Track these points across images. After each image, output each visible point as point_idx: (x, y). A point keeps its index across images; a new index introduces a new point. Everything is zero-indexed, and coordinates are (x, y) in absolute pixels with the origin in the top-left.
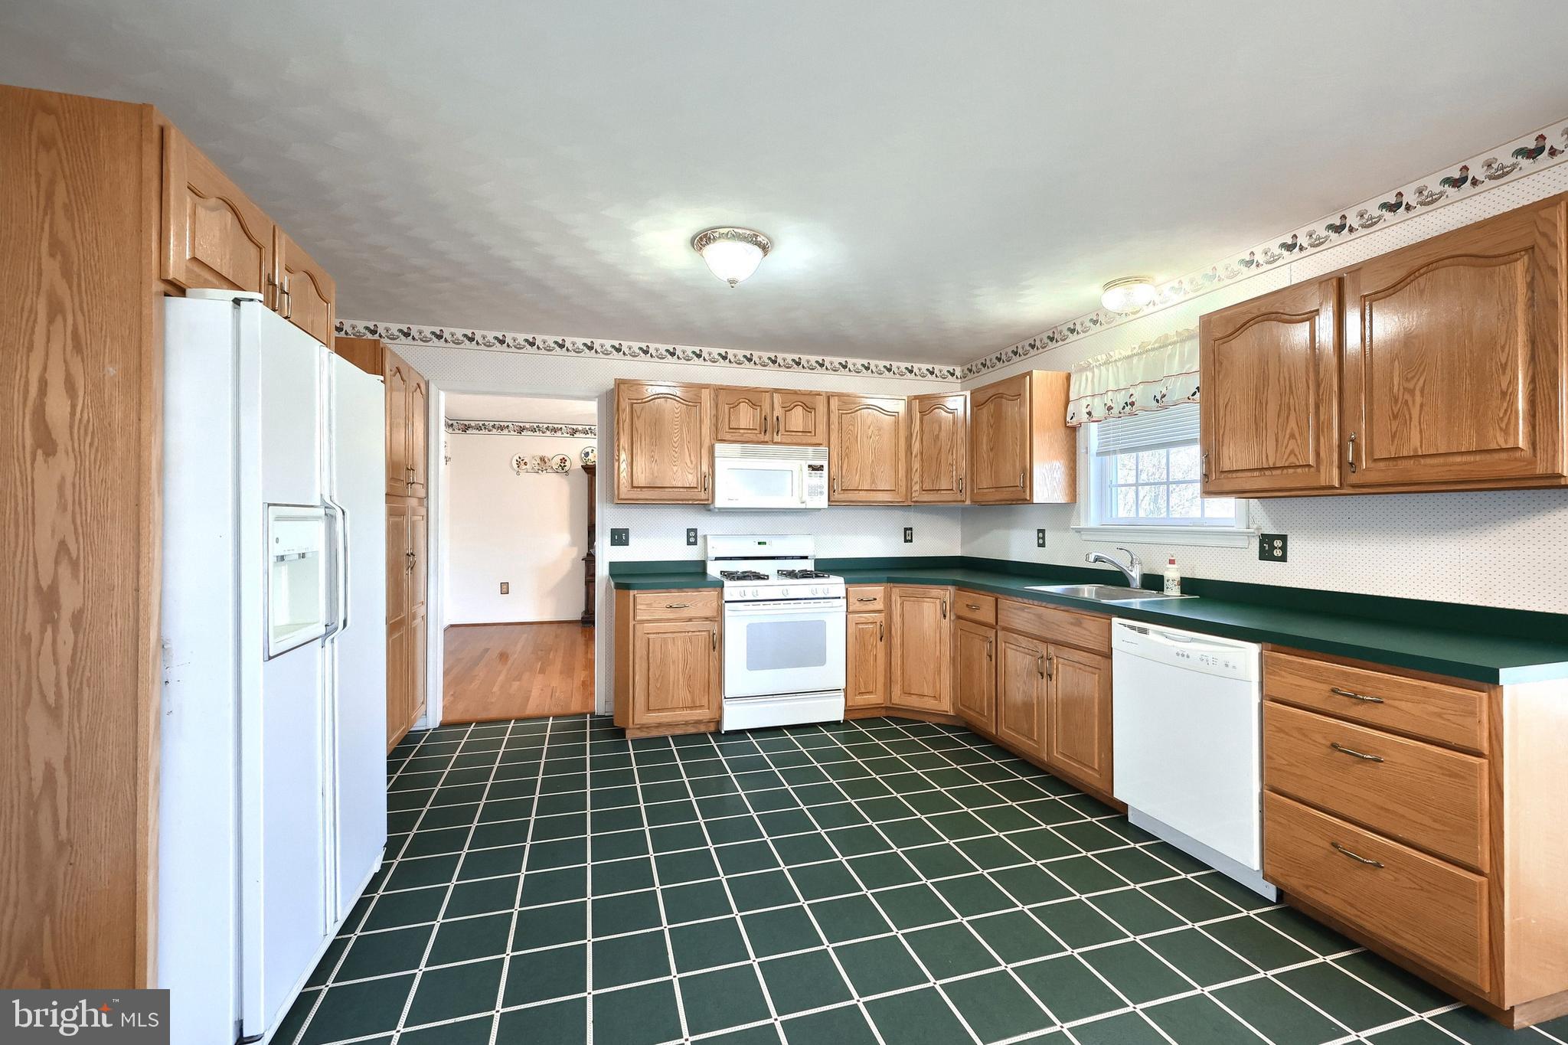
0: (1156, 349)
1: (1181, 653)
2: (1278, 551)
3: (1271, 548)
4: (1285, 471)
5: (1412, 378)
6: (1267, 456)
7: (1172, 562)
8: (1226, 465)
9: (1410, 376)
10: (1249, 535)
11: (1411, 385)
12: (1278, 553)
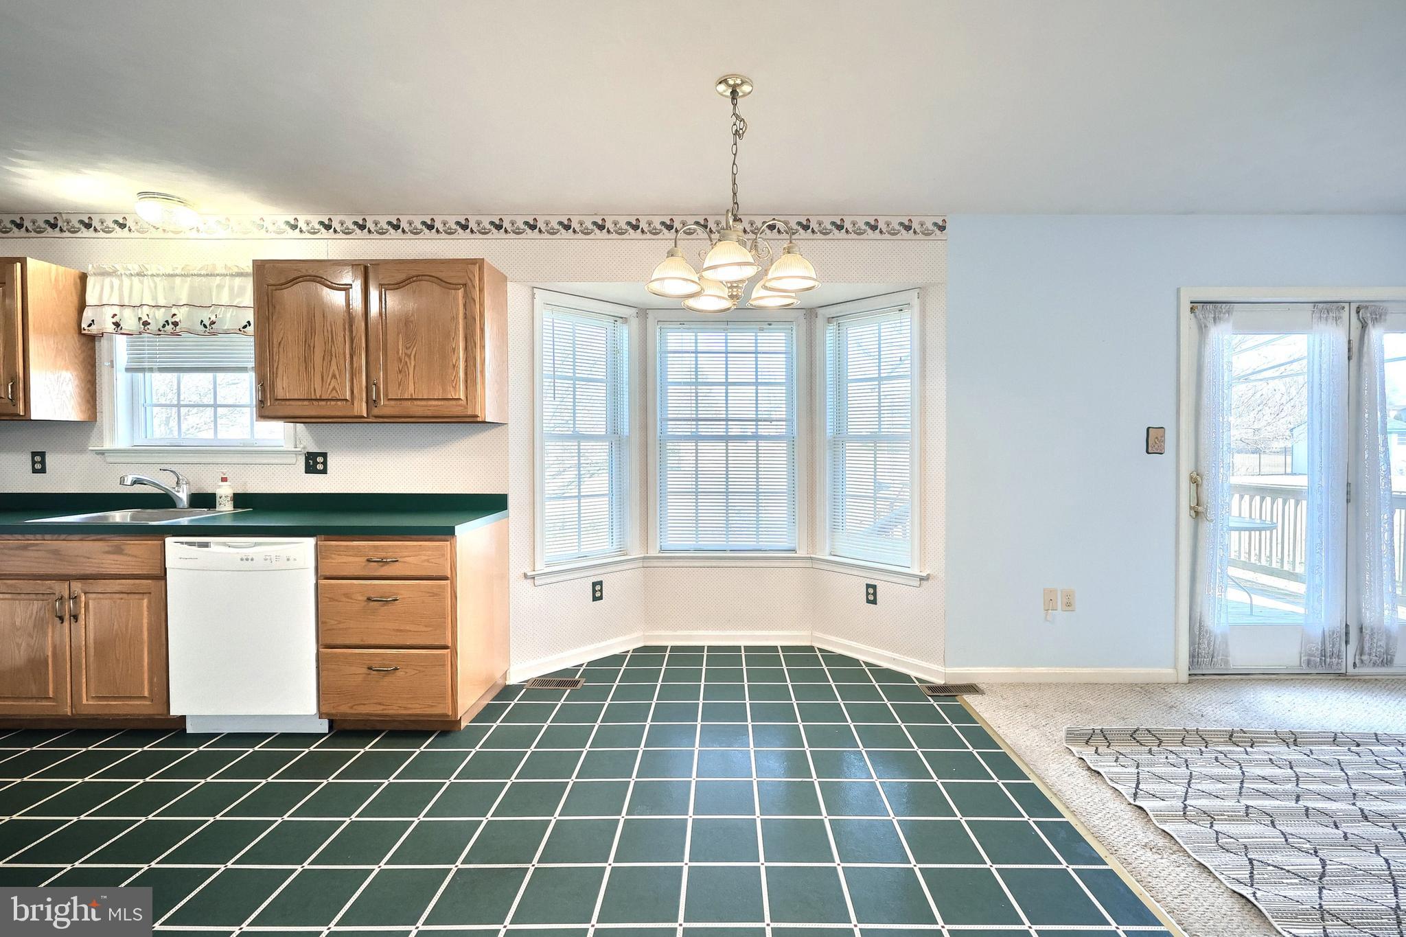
0: (203, 276)
1: (244, 558)
2: (320, 465)
3: (314, 463)
4: (329, 403)
5: (409, 348)
6: (315, 390)
7: (224, 480)
8: (280, 394)
9: (408, 346)
10: (296, 453)
11: (408, 352)
12: (320, 467)
